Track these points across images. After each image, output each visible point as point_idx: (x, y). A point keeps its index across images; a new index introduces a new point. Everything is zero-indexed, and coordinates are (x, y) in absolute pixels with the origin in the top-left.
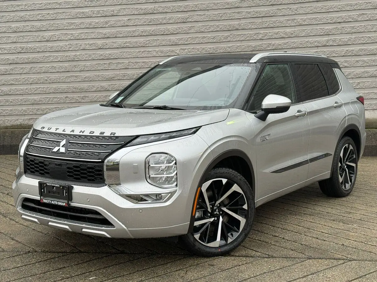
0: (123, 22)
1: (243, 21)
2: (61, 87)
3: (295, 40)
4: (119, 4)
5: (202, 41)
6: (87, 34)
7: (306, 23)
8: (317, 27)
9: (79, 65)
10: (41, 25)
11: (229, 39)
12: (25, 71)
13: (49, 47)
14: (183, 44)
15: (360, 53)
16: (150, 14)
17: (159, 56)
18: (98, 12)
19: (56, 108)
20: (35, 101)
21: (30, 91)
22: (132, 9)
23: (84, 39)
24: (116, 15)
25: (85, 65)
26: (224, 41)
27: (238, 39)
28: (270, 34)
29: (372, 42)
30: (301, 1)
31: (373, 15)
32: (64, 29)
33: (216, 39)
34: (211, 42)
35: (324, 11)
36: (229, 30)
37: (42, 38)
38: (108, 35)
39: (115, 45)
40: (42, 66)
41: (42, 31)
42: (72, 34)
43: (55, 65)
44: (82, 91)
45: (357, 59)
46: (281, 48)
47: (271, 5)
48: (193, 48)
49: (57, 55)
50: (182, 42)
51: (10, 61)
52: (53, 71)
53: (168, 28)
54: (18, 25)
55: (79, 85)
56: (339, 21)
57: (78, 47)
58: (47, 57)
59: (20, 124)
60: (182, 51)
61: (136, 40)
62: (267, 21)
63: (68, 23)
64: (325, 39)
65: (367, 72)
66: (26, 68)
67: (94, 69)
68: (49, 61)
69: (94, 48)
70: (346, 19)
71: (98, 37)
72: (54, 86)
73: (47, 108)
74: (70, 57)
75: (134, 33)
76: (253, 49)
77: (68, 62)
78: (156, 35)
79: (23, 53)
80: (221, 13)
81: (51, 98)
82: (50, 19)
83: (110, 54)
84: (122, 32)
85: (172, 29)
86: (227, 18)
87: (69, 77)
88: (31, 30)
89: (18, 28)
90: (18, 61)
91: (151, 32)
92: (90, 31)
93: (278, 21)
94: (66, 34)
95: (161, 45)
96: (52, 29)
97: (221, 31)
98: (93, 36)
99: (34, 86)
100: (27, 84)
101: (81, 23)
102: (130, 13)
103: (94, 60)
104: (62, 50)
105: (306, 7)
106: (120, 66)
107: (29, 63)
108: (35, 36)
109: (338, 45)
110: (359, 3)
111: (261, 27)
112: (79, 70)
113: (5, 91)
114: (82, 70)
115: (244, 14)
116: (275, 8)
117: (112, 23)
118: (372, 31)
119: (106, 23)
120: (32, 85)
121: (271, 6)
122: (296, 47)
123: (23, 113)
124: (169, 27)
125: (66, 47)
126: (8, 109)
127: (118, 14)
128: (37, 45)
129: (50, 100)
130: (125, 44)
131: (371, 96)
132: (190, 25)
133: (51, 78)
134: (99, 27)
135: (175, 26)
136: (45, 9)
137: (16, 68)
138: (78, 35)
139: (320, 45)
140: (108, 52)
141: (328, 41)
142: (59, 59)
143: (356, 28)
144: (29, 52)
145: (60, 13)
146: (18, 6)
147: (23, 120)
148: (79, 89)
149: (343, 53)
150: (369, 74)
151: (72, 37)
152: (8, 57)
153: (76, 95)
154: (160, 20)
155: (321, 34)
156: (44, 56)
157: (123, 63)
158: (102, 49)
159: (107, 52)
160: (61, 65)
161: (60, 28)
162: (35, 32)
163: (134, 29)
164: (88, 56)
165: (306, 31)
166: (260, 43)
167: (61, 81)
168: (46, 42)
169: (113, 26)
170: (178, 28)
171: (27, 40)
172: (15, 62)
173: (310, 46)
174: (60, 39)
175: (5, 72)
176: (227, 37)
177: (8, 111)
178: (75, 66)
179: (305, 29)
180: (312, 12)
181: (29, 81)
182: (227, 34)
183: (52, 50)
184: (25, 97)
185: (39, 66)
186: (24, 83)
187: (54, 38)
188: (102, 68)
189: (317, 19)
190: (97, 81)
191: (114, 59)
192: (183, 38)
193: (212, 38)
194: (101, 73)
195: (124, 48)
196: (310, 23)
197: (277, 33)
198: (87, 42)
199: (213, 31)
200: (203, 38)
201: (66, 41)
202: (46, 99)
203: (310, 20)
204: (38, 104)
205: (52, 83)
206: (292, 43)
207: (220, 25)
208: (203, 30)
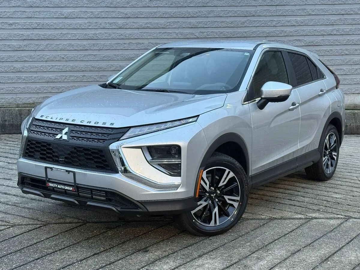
0: (145, 3)
1: (259, 8)
2: (78, 65)
3: (305, 28)
5: (220, 25)
6: (107, 13)
7: (314, 13)
8: (324, 17)
9: (98, 44)
11: (246, 24)
12: (41, 48)
13: (68, 23)
14: (202, 28)
17: (178, 38)
19: (72, 86)
20: (51, 79)
21: (45, 68)
23: (104, 18)
25: (104, 44)
26: (241, 26)
27: (254, 25)
28: (283, 22)
32: (84, 7)
33: (234, 24)
34: (229, 26)
36: (246, 16)
37: (60, 15)
38: (129, 15)
39: (136, 26)
40: (58, 43)
41: (60, 7)
42: (91, 12)
43: (73, 42)
44: (100, 70)
45: (356, 48)
46: (292, 35)
48: (212, 32)
49: (75, 33)
50: (202, 25)
51: (24, 37)
52: (70, 49)
55: (97, 64)
56: (343, 13)
57: (98, 25)
58: (65, 34)
60: (201, 34)
61: (157, 21)
62: (280, 9)
64: (330, 28)
66: (41, 45)
67: (113, 48)
68: (67, 38)
69: (115, 27)
70: (348, 12)
71: (119, 17)
72: (71, 64)
73: (63, 87)
74: (89, 35)
75: (155, 14)
76: (267, 34)
77: (86, 40)
78: (177, 17)
79: (39, 29)
81: (67, 76)
83: (131, 34)
84: (143, 13)
85: (193, 13)
86: (244, 5)
87: (87, 55)
88: (49, 6)
89: (35, 3)
90: (33, 38)
91: (172, 14)
92: (111, 10)
94: (86, 11)
95: (181, 27)
96: (71, 6)
97: (238, 16)
98: (114, 15)
99: (49, 64)
100: (42, 61)
101: (102, 2)
103: (114, 39)
104: (80, 28)
106: (140, 46)
107: (45, 40)
108: (53, 12)
109: (341, 35)
111: (275, 14)
112: (98, 49)
113: (17, 68)
114: (101, 49)
120: (47, 62)
122: (305, 35)
123: (37, 91)
124: (190, 10)
125: (85, 25)
126: (20, 86)
128: (55, 22)
129: (66, 78)
130: (145, 25)
132: (210, 9)
133: (68, 56)
134: (120, 6)
135: (196, 10)
137: (31, 44)
138: (98, 13)
139: (325, 34)
140: (129, 32)
141: (332, 31)
142: (77, 37)
143: (356, 20)
144: (46, 28)
147: (37, 98)
148: (98, 68)
149: (345, 42)
151: (92, 16)
152: (22, 33)
154: (182, 3)
155: (327, 24)
156: (61, 33)
157: (143, 43)
158: (122, 28)
160: (79, 43)
161: (80, 6)
162: (53, 8)
163: (155, 10)
164: (108, 35)
165: (314, 20)
166: (274, 29)
167: (79, 59)
168: (64, 19)
169: (134, 6)
170: (198, 12)
171: (42, 16)
172: (29, 38)
173: (317, 34)
174: (79, 16)
175: (18, 48)
176: (244, 22)
177: (20, 89)
178: (94, 44)
179: (314, 19)
180: (320, 4)
181: (44, 58)
182: (245, 19)
183: (70, 28)
184: (39, 75)
185: (56, 43)
186: (39, 60)
187: (73, 15)
188: (122, 48)
189: (324, 10)
190: (116, 60)
191: (134, 39)
192: (203, 21)
193: (230, 22)
194: (121, 52)
195: (145, 28)
196: (318, 13)
197: (289, 22)
198: (107, 21)
199: (231, 17)
200: (221, 23)
201: (85, 19)
202: (62, 77)
203: (318, 10)
204: (53, 82)
205: (70, 61)
206: (302, 30)
207: (237, 11)
208: (222, 15)
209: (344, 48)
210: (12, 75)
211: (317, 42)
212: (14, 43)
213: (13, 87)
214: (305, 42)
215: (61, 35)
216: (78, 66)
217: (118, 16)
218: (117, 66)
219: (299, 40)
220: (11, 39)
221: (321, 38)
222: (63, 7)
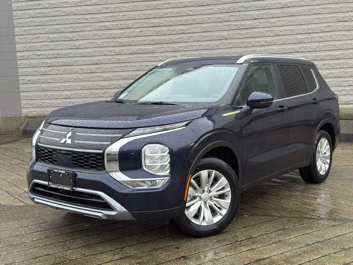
1: (231, 32)
3: (273, 47)
4: (133, 19)
5: (198, 48)
6: (107, 43)
7: (282, 34)
8: (291, 37)
9: (101, 67)
10: (73, 36)
11: (220, 46)
12: (60, 72)
13: (79, 53)
14: (183, 51)
15: (327, 58)
16: (157, 26)
18: (117, 25)
19: (83, 101)
20: (68, 96)
21: (64, 88)
22: (143, 22)
23: (105, 47)
25: (106, 67)
26: (216, 48)
27: (227, 46)
28: (253, 43)
29: (336, 49)
30: (278, 16)
31: (337, 27)
32: (90, 39)
33: (210, 47)
34: (207, 49)
35: (297, 24)
36: (220, 40)
37: (73, 46)
38: (124, 44)
39: (130, 52)
41: (73, 40)
42: (96, 43)
43: (83, 67)
44: (103, 88)
45: (324, 63)
47: (254, 19)
48: (191, 54)
49: (85, 59)
51: (49, 64)
52: (81, 73)
54: (55, 35)
55: (101, 83)
56: (310, 32)
57: (101, 53)
58: (77, 61)
61: (146, 48)
62: (251, 32)
63: (94, 34)
64: (298, 46)
65: (332, 74)
66: (61, 70)
67: (113, 71)
68: (78, 64)
69: (114, 54)
70: (315, 30)
72: (82, 84)
74: (95, 61)
75: (144, 42)
77: (93, 65)
78: (162, 44)
79: (58, 57)
80: (214, 26)
81: (79, 94)
82: (79, 31)
83: (126, 59)
84: (135, 41)
85: (175, 39)
86: (218, 30)
87: (94, 77)
88: (65, 40)
89: (55, 38)
90: (54, 64)
91: (158, 41)
92: (111, 40)
93: (259, 32)
94: (92, 42)
95: (165, 51)
96: (81, 39)
97: (214, 40)
98: (112, 44)
99: (66, 84)
101: (103, 34)
102: (141, 26)
103: (113, 63)
104: (88, 56)
105: (282, 21)
106: (133, 68)
107: (63, 66)
108: (68, 44)
109: (308, 52)
110: (325, 17)
111: (246, 37)
112: (102, 71)
113: (44, 88)
115: (232, 26)
116: (257, 21)
117: (127, 34)
118: (336, 40)
119: (123, 34)
121: (254, 20)
122: (274, 53)
124: (172, 37)
125: (91, 54)
127: (132, 27)
128: (69, 52)
130: (137, 51)
132: (188, 35)
133: (80, 77)
134: (117, 37)
135: (178, 36)
136: (75, 23)
137: (53, 70)
138: (101, 43)
139: (293, 51)
140: (125, 57)
141: (300, 48)
142: (86, 62)
143: (323, 38)
144: (63, 57)
145: (87, 26)
146: (55, 20)
149: (313, 58)
150: (334, 75)
152: (47, 61)
153: (98, 91)
154: (165, 32)
155: (295, 42)
157: (136, 66)
158: (119, 54)
160: (88, 67)
161: (87, 38)
162: (68, 41)
163: (144, 38)
164: (108, 60)
165: (282, 40)
167: (87, 80)
168: (76, 49)
169: (128, 36)
170: (179, 38)
171: (61, 48)
172: (52, 65)
173: (285, 52)
174: (87, 47)
175: (45, 73)
177: (46, 104)
178: (98, 68)
180: (287, 25)
181: (63, 80)
182: (218, 42)
183: (81, 56)
184: (59, 93)
185: (71, 68)
186: (59, 82)
187: (82, 46)
188: (120, 70)
189: (292, 30)
190: (115, 80)
191: (129, 62)
192: (183, 46)
193: (207, 45)
194: (119, 74)
195: (137, 54)
196: (286, 34)
197: (259, 42)
198: (108, 49)
199: (207, 41)
200: (199, 46)
201: (91, 49)
202: (76, 94)
203: (285, 31)
204: (70, 98)
205: (81, 81)
206: (271, 49)
207: (212, 35)
208: (199, 39)
210: (41, 93)
212: (42, 69)
213: (42, 102)
215: (74, 62)
216: (87, 85)
217: (116, 45)
220: (40, 66)
222: (75, 40)
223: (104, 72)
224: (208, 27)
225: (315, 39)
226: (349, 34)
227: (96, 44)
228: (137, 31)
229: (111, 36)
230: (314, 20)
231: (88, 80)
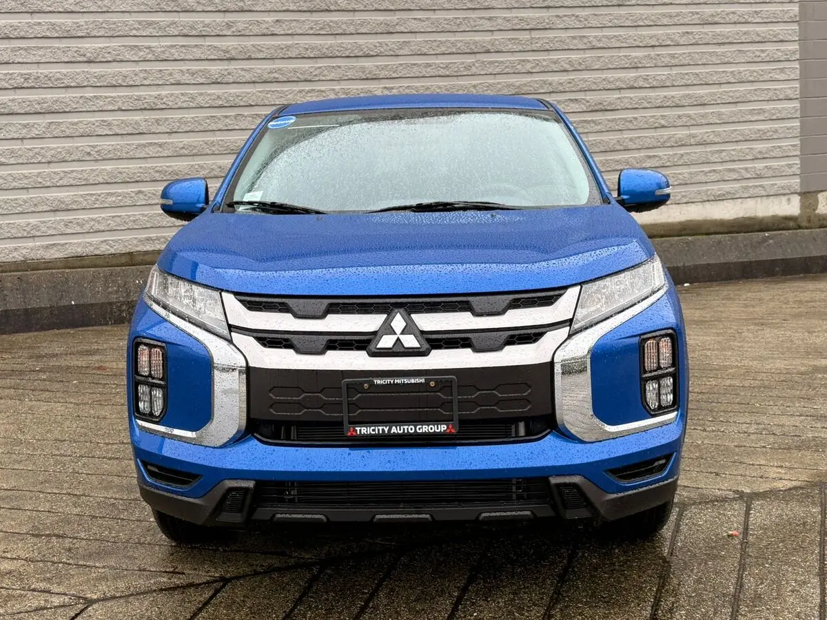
0: (267, 25)
1: (498, 36)
2: (125, 168)
3: (586, 75)
5: (424, 72)
6: (183, 49)
7: (601, 45)
8: (620, 52)
9: (167, 119)
10: (75, 23)
11: (474, 70)
12: (34, 132)
13: (96, 74)
14: (387, 78)
15: (684, 102)
16: (322, 11)
19: (113, 217)
20: (62, 203)
21: (48, 179)
23: (177, 60)
24: (250, 11)
25: (181, 119)
26: (465, 73)
27: (490, 70)
28: (544, 63)
29: (700, 82)
30: (593, 3)
31: (702, 36)
32: (130, 36)
33: (451, 69)
34: (442, 74)
35: (629, 25)
36: (473, 53)
37: (75, 55)
38: (233, 53)
39: (248, 77)
40: (76, 120)
41: (75, 37)
42: (149, 48)
43: (109, 118)
45: (680, 113)
46: (563, 90)
47: (545, 7)
48: (409, 86)
49: (114, 95)
50: (387, 73)
52: (104, 133)
53: (360, 44)
54: (14, 20)
55: (168, 164)
56: (653, 43)
57: (164, 78)
58: (90, 99)
59: (23, 259)
61: (293, 66)
62: (539, 38)
63: (140, 23)
64: (632, 75)
65: (694, 136)
66: (36, 126)
67: (201, 128)
68: (94, 108)
69: (201, 81)
70: (663, 41)
71: (210, 57)
72: (109, 167)
73: (92, 220)
74: (146, 101)
75: (288, 50)
77: (139, 112)
78: (335, 57)
79: (27, 88)
80: (458, 18)
81: (100, 196)
82: (95, 10)
83: (239, 96)
84: (263, 47)
85: (367, 47)
86: (469, 29)
87: (144, 146)
88: (48, 34)
89: (15, 29)
90: (16, 109)
91: (325, 50)
92: (192, 41)
93: (556, 39)
94: (137, 46)
95: (344, 78)
96: (100, 34)
97: (459, 53)
98: (198, 54)
99: (56, 168)
100: (39, 163)
101: (170, 24)
102: (279, 7)
103: (201, 107)
104: (125, 84)
105: (602, 15)
107: (44, 113)
108: (59, 48)
109: (651, 87)
110: (681, 12)
111: (529, 48)
112: (168, 130)
114: (174, 130)
115: (500, 21)
116: (553, 12)
117: (241, 26)
118: (700, 63)
119: (229, 26)
120: (52, 165)
121: (545, 10)
122: (586, 89)
123: (32, 232)
124: (361, 41)
125: (135, 78)
127: (253, 9)
128: (64, 71)
129: (97, 200)
130: (270, 75)
131: (699, 177)
132: (402, 38)
133: (99, 148)
134: (212, 34)
135: (375, 40)
137: (10, 124)
138: (163, 49)
139: (624, 86)
140: (233, 90)
141: (636, 79)
142: (119, 104)
143: (677, 58)
144: (45, 86)
147: (32, 250)
148: (169, 174)
149: (659, 101)
150: (697, 139)
151: (150, 56)
154: (344, 26)
155: (626, 66)
156: (81, 97)
159: (231, 91)
160: (124, 118)
161: (120, 33)
162: (58, 40)
163: (289, 41)
164: (188, 99)
165: (602, 60)
166: (528, 79)
167: (124, 155)
168: (86, 64)
169: (243, 33)
170: (378, 45)
171: (38, 59)
172: (6, 111)
173: (609, 87)
174: (119, 57)
176: (471, 65)
178: (157, 121)
179: (601, 57)
180: (611, 25)
181: (43, 156)
182: (469, 60)
183: (101, 84)
184: (33, 194)
185: (69, 120)
186: (32, 161)
187: (106, 55)
188: (221, 127)
189: (620, 38)
190: (208, 155)
191: (247, 106)
192: (389, 65)
193: (444, 66)
194: (218, 137)
195: (269, 82)
196: (610, 45)
197: (555, 62)
198: (184, 67)
199: (444, 54)
200: (426, 67)
201: (134, 64)
202: (88, 197)
203: (608, 39)
204: (69, 210)
205: (104, 160)
206: (581, 80)
207: (456, 41)
208: (426, 50)
209: (658, 113)
211: (610, 104)
214: (588, 104)
215: (81, 101)
216: (125, 170)
217: (209, 55)
218: (212, 167)
219: (576, 100)
221: (616, 95)
222: (82, 37)
223: (176, 132)
224: (445, 20)
225: (663, 59)
226: (722, 52)
227: (148, 51)
228: (267, 19)
229: (196, 29)
230: (660, 17)
231: (128, 156)
